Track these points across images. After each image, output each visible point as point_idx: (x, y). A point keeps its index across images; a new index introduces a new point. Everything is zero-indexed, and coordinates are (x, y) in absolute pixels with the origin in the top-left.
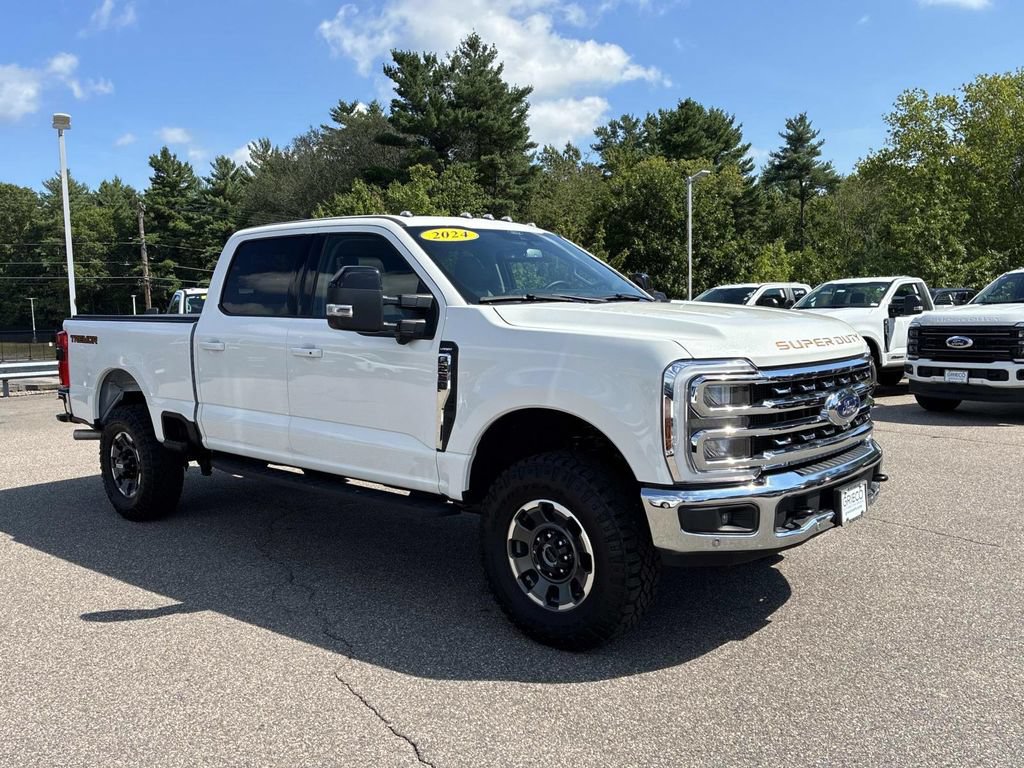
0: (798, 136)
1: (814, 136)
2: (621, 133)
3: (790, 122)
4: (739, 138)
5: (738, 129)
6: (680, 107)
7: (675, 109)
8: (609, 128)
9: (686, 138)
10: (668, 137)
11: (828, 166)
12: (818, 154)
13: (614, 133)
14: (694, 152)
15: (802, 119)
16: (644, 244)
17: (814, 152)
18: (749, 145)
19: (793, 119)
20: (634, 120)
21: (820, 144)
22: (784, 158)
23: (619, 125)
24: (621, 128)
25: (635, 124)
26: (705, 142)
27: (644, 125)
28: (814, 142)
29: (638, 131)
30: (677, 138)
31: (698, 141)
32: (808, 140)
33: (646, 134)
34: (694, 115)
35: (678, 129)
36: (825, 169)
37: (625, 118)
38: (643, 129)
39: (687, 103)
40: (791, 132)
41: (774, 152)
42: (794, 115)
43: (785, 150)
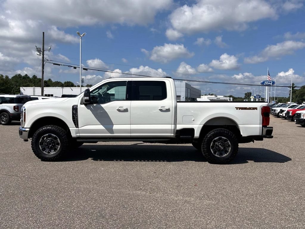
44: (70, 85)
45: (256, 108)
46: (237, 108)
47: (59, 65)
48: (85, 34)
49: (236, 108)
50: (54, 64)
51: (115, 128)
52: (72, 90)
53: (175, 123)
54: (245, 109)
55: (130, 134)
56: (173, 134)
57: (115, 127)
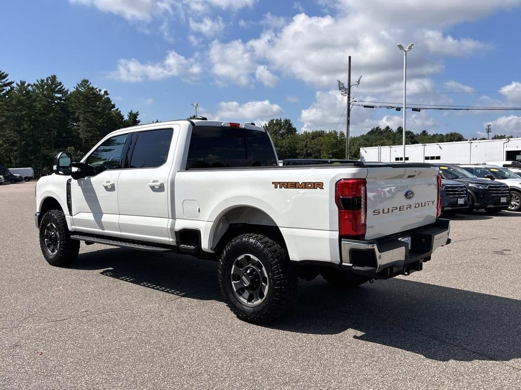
44: (456, 138)
45: (319, 185)
46: (276, 184)
47: (373, 107)
48: (412, 45)
49: (273, 183)
50: (365, 107)
51: (105, 220)
52: (441, 148)
53: (174, 217)
54: (294, 185)
55: (119, 233)
56: (171, 240)
57: (105, 218)
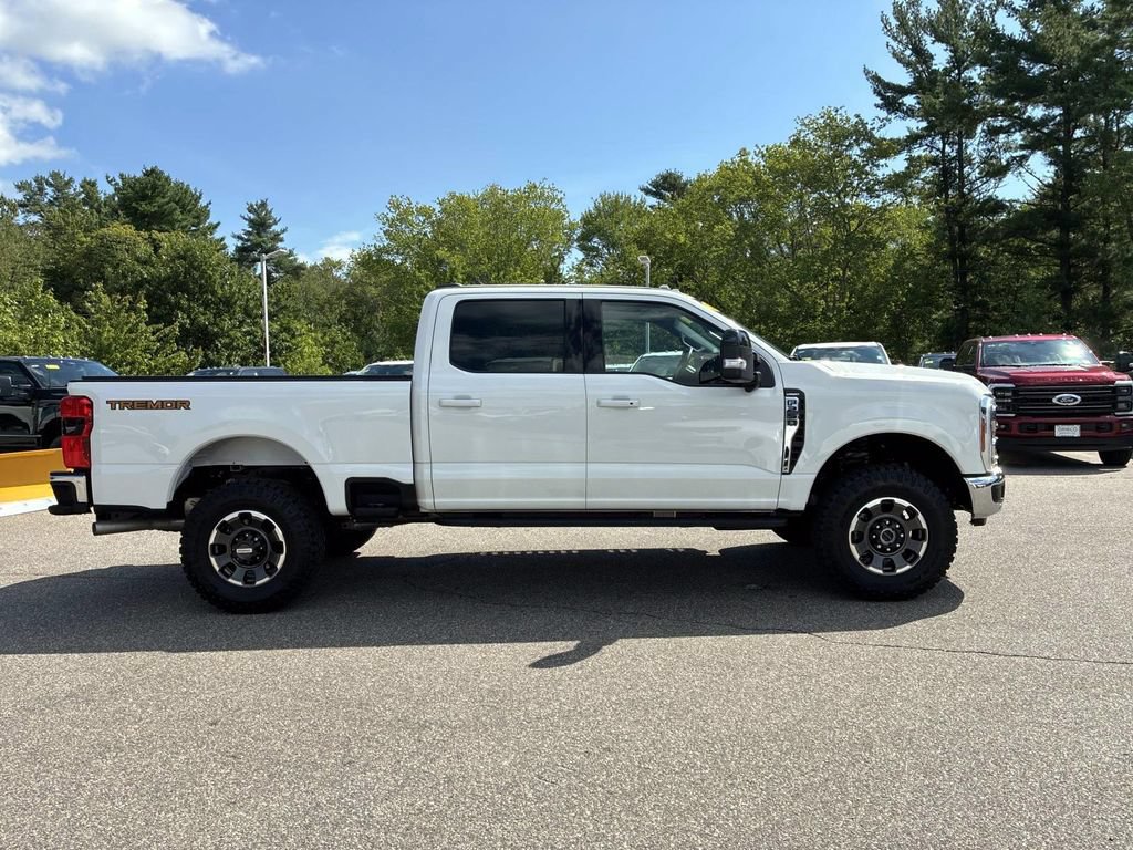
0: (260, 222)
1: (275, 223)
2: (49, 190)
3: (252, 206)
4: (207, 216)
5: (207, 206)
6: (145, 175)
7: (139, 175)
8: (34, 183)
9: (156, 209)
10: (134, 204)
11: (291, 253)
12: (282, 240)
13: (41, 190)
14: (165, 223)
15: (263, 205)
16: (189, 317)
17: (277, 237)
18: (218, 224)
19: (254, 203)
20: (66, 179)
21: (283, 231)
22: (247, 240)
23: (47, 182)
24: (50, 185)
25: (68, 184)
26: (178, 215)
27: (82, 187)
28: (276, 228)
29: (72, 191)
30: (144, 207)
31: (171, 213)
32: (270, 226)
33: (83, 195)
34: (163, 186)
35: (144, 198)
36: (289, 256)
37: (55, 175)
38: (79, 189)
39: (153, 171)
40: (252, 216)
41: (237, 233)
42: (256, 200)
43: (248, 233)
